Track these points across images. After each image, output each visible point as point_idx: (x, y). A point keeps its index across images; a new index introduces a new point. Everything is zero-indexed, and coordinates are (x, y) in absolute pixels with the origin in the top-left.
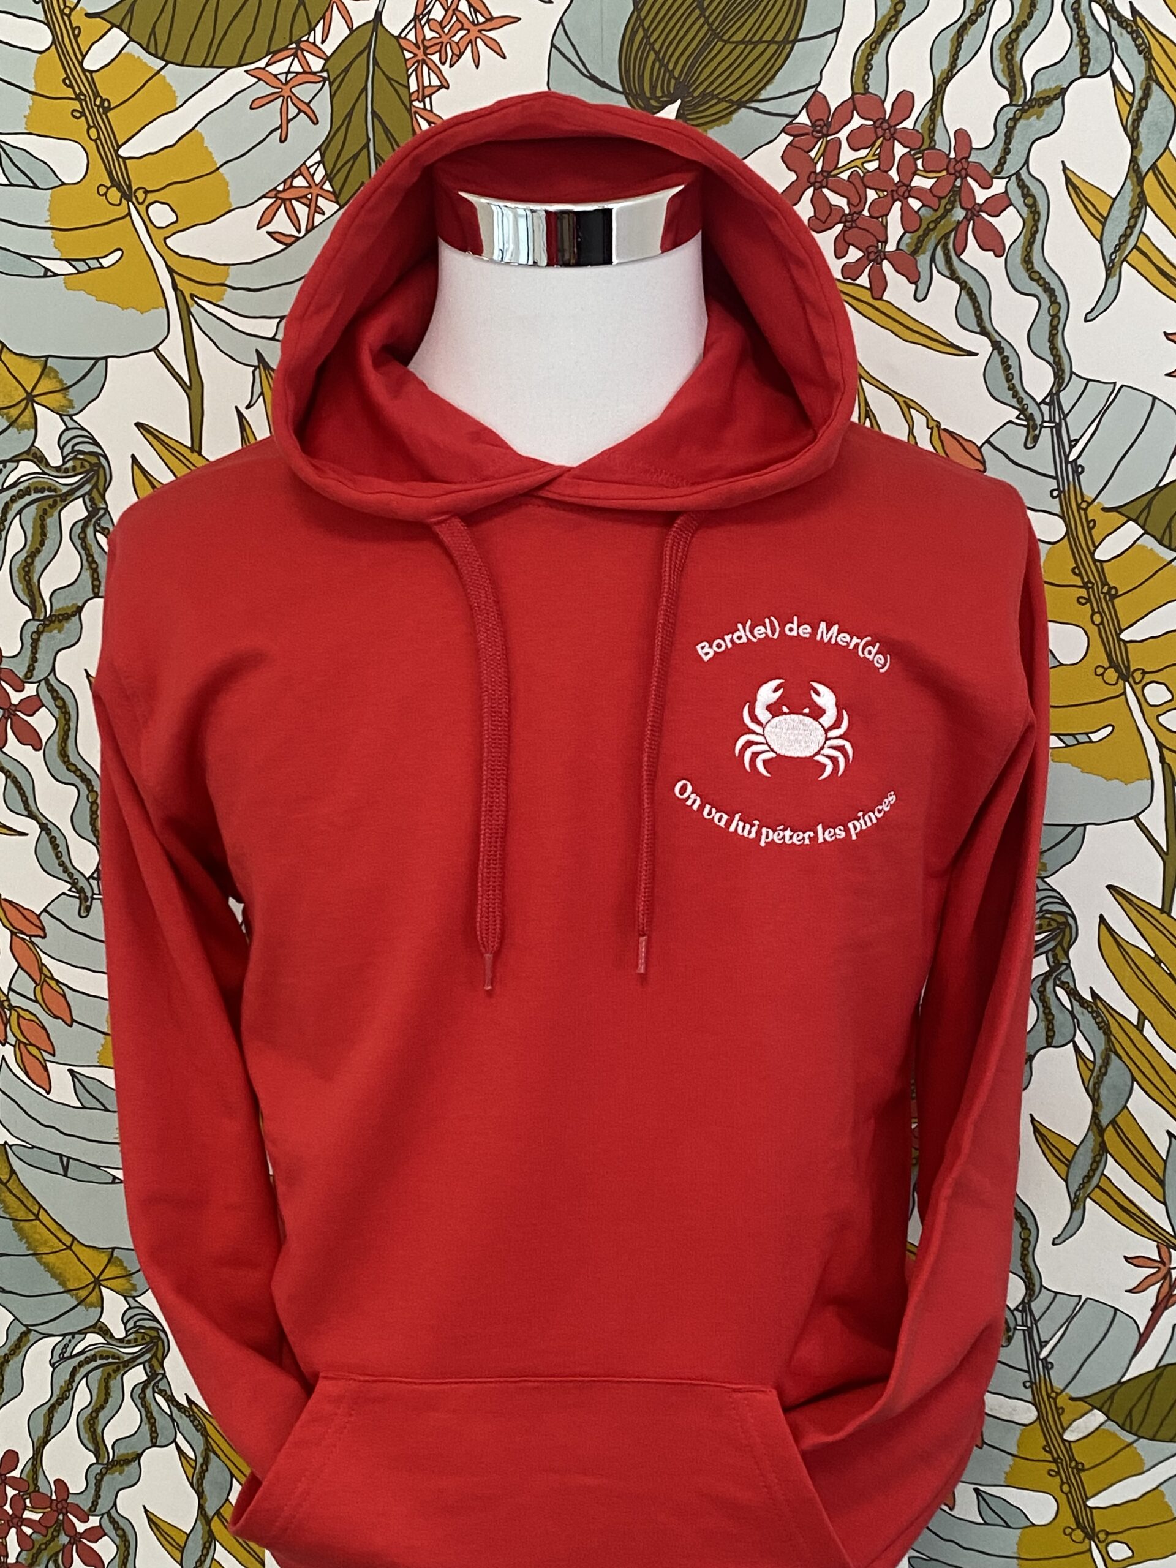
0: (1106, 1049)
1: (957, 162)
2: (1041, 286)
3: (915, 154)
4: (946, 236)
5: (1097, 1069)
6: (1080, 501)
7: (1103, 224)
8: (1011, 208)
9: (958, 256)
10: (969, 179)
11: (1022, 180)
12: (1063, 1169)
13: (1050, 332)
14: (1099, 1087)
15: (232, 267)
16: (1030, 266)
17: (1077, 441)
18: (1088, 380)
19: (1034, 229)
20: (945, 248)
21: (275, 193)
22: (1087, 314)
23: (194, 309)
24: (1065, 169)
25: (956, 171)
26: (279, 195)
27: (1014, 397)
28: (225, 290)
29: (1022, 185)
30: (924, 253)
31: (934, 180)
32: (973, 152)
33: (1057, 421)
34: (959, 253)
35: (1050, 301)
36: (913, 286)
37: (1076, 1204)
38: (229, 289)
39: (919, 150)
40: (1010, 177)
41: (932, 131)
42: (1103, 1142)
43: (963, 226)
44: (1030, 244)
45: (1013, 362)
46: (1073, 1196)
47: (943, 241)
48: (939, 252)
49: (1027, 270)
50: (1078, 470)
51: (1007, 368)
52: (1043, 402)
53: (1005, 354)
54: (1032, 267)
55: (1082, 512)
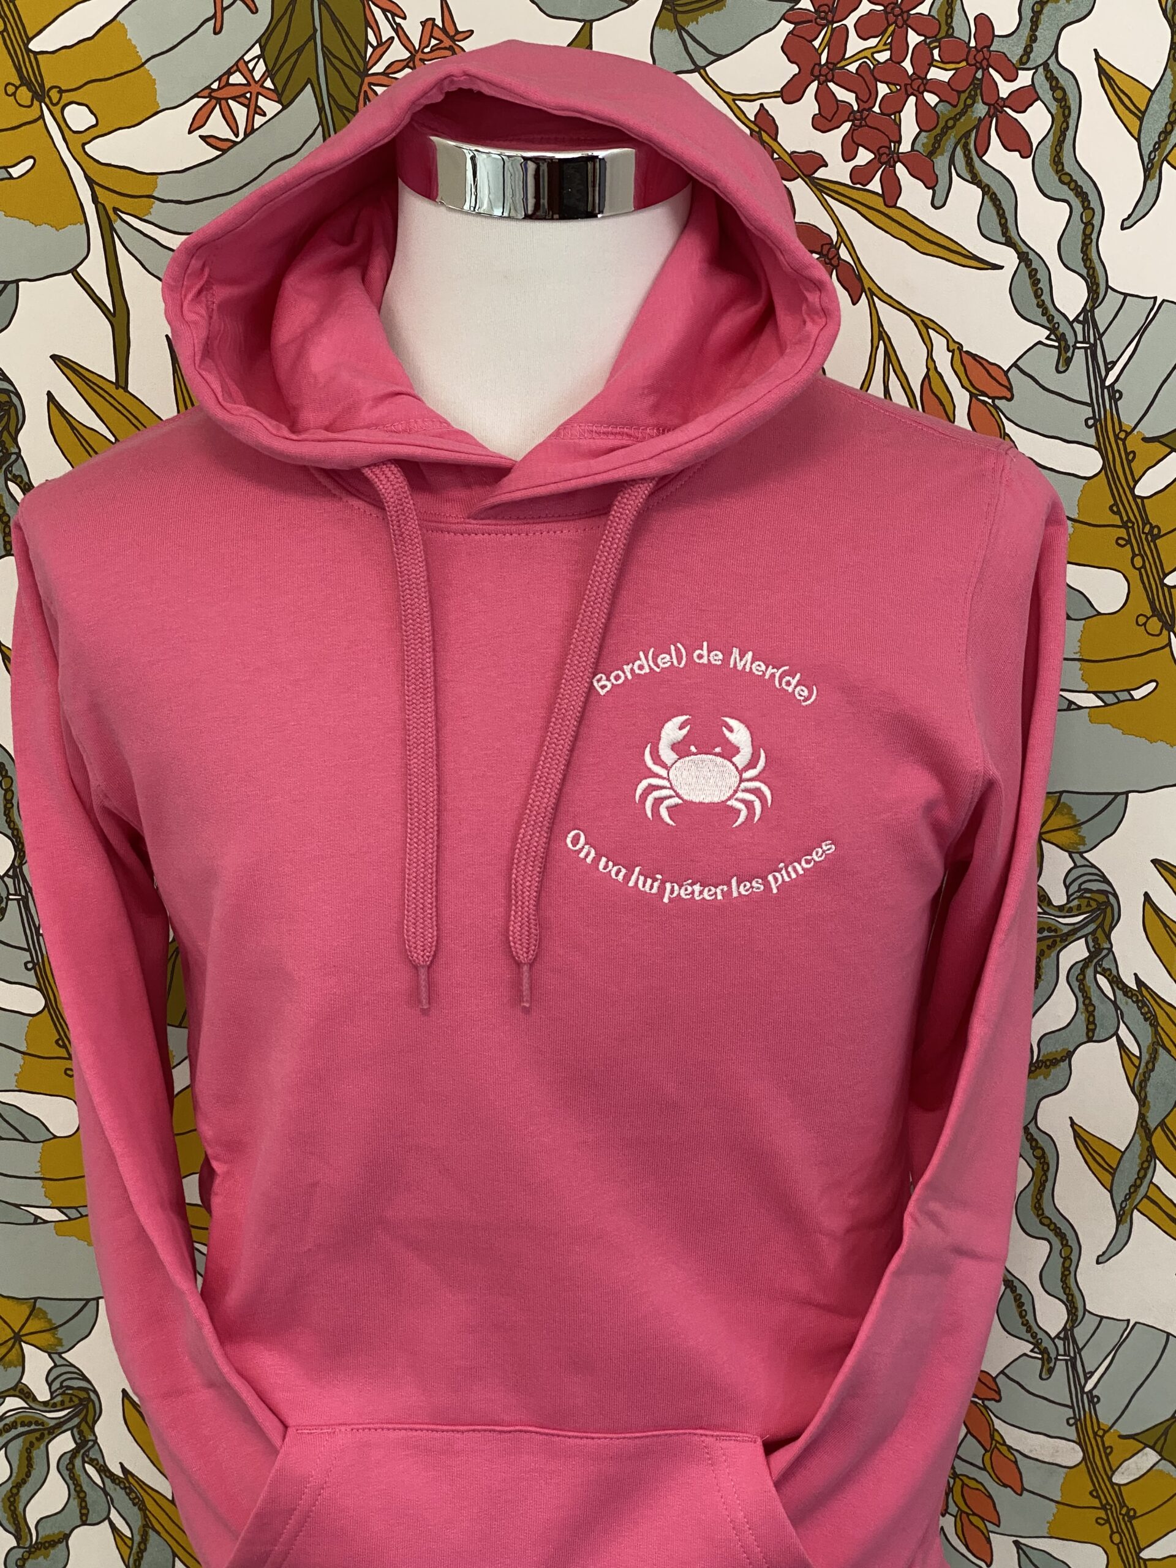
0: (1153, 1043)
1: (978, 51)
2: (1072, 190)
3: (931, 43)
4: (967, 135)
5: (1143, 1064)
6: (1117, 431)
7: (1141, 120)
8: (1039, 102)
9: (980, 158)
10: (991, 70)
11: (1051, 72)
12: (1108, 1179)
13: (1083, 242)
14: (1146, 1086)
15: (160, 177)
16: (1060, 168)
17: (1114, 363)
18: (1126, 295)
19: (1064, 125)
20: (966, 147)
21: (207, 92)
22: (1124, 220)
23: (118, 225)
24: (1098, 57)
25: (977, 62)
26: (213, 94)
27: (1043, 315)
28: (154, 203)
29: (1051, 77)
30: (942, 154)
31: (953, 72)
32: (996, 39)
33: (1092, 341)
34: (981, 154)
35: (1083, 206)
36: (931, 191)
37: (1123, 1217)
38: (157, 202)
39: (935, 38)
40: (1036, 68)
41: (950, 16)
42: (1151, 1146)
43: (984, 124)
44: (1060, 143)
45: (1042, 275)
46: (1118, 1208)
47: (963, 141)
48: (959, 152)
49: (1057, 172)
50: (1115, 395)
51: (1035, 282)
52: (1076, 319)
53: (1033, 267)
54: (1063, 169)
55: (1120, 443)
